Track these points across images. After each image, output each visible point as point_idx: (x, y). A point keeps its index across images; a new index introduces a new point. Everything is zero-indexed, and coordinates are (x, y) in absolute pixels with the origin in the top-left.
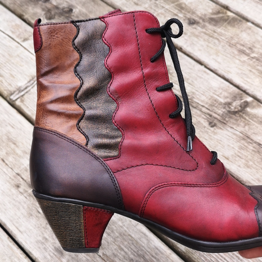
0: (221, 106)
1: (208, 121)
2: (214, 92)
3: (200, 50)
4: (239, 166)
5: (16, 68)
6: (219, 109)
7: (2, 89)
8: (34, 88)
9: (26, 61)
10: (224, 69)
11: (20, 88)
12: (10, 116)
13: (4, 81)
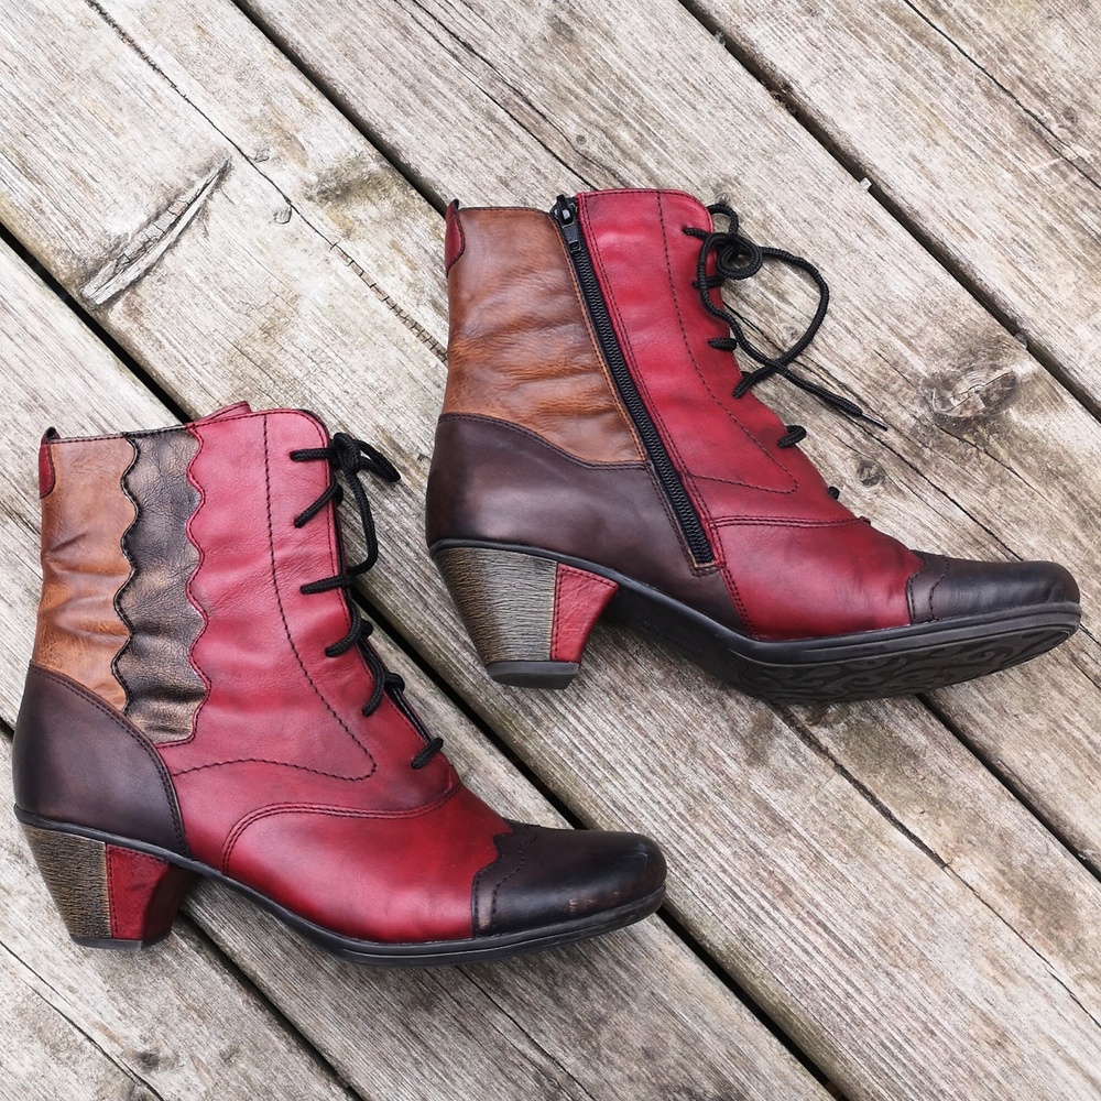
0: (912, 393)
1: (856, 455)
2: (893, 321)
3: (865, 106)
5: (95, 140)
6: (906, 403)
7: (44, 244)
8: (180, 251)
9: (133, 106)
10: (950, 213)
11: (117, 246)
12: (92, 382)
13: (46, 204)
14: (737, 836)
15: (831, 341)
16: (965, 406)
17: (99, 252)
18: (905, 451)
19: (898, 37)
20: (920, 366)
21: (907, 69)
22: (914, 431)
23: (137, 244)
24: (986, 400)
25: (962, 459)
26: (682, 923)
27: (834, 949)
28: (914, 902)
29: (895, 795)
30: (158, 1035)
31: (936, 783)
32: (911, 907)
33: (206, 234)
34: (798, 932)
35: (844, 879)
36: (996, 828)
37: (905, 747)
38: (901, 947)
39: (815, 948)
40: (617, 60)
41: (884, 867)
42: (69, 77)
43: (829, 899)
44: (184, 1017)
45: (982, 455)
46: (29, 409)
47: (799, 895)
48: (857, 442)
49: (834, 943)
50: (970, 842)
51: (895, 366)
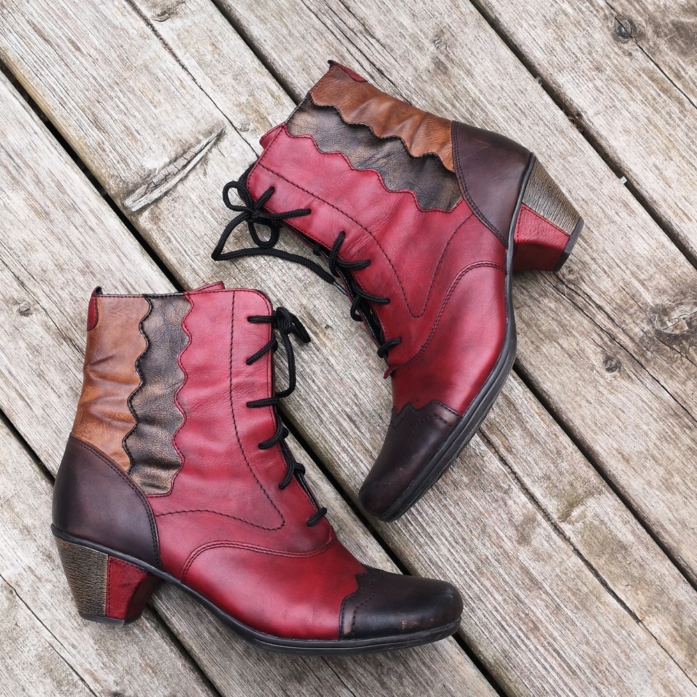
0: (643, 316)
1: (604, 352)
2: (635, 269)
3: (627, 132)
4: (649, 483)
5: (141, 109)
6: (638, 322)
7: (103, 171)
8: (188, 183)
9: (167, 90)
10: (676, 204)
11: (149, 176)
12: (124, 260)
13: (107, 146)
14: (507, 589)
15: (593, 277)
16: (676, 327)
17: (137, 179)
18: (635, 352)
19: (652, 90)
20: (649, 298)
21: (656, 110)
22: (642, 340)
23: (161, 176)
24: (689, 324)
25: (671, 360)
26: (467, 641)
27: (564, 669)
28: (617, 643)
29: (611, 572)
30: (126, 682)
31: (638, 567)
32: (615, 646)
33: (205, 174)
34: (541, 655)
35: (573, 624)
36: (674, 600)
37: (620, 542)
38: (607, 672)
39: (551, 666)
40: (474, 88)
41: (600, 618)
42: (129, 68)
43: (562, 635)
44: (143, 671)
45: (684, 359)
46: (84, 273)
47: (543, 631)
48: (605, 343)
49: (563, 665)
50: (656, 607)
51: (633, 297)
